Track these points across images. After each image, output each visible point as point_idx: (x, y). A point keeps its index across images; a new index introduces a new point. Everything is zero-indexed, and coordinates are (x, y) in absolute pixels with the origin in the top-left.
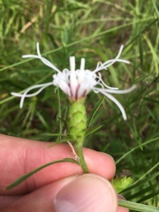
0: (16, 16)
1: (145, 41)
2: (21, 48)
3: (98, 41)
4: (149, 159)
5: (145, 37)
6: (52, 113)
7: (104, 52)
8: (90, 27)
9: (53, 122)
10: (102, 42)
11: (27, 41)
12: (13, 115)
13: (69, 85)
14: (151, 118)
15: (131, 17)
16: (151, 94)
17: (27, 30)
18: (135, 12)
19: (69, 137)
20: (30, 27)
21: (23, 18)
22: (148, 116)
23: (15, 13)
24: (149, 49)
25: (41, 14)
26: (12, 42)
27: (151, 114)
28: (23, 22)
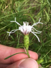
0: (3, 4)
1: (45, 12)
2: (5, 14)
3: (30, 12)
4: (46, 49)
5: (45, 10)
6: (15, 35)
7: (32, 15)
8: (27, 7)
9: (16, 38)
10: (31, 12)
11: (7, 12)
12: (2, 36)
13: (24, 30)
14: (47, 36)
15: (40, 4)
16: (46, 28)
17: (6, 8)
18: (41, 2)
19: (24, 46)
20: (7, 7)
21: (5, 5)
22: (46, 36)
23: (2, 3)
24: (46, 14)
25: (11, 3)
26: (2, 12)
27: (47, 35)
28: (5, 6)
